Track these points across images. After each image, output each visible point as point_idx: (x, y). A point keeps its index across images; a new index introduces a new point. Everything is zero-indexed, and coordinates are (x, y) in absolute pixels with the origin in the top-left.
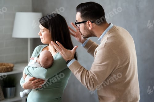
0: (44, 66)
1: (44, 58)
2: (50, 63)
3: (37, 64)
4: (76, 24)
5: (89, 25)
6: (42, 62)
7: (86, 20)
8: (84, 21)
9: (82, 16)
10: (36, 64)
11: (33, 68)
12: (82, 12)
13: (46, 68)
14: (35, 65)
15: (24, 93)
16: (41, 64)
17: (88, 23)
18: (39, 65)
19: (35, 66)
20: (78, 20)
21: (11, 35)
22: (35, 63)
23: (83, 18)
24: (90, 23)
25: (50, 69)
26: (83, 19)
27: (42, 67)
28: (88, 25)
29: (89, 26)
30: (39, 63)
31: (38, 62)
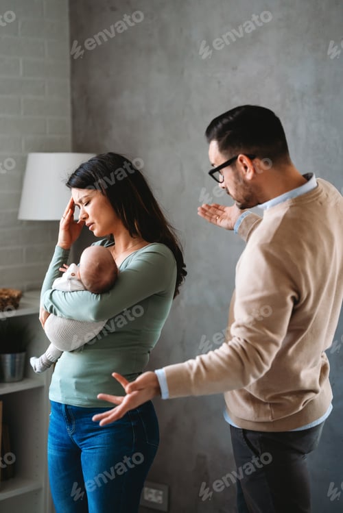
0: (91, 287)
1: (91, 266)
2: (106, 278)
3: (75, 282)
4: (211, 173)
5: (246, 168)
6: (87, 275)
7: (234, 156)
8: (231, 158)
9: (223, 148)
10: (72, 284)
11: (65, 293)
12: (219, 138)
13: (98, 294)
14: (69, 284)
15: (44, 361)
16: (84, 281)
17: (241, 161)
18: (80, 286)
19: (69, 288)
20: (216, 161)
21: (17, 214)
22: (70, 279)
23: (226, 151)
24: (246, 161)
25: (107, 297)
26: (225, 154)
27: (86, 290)
28: (243, 168)
29: (246, 171)
30: (80, 281)
31: (77, 277)
